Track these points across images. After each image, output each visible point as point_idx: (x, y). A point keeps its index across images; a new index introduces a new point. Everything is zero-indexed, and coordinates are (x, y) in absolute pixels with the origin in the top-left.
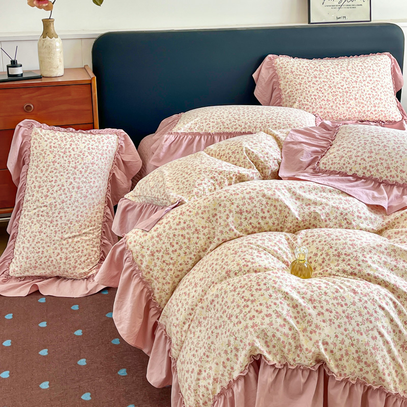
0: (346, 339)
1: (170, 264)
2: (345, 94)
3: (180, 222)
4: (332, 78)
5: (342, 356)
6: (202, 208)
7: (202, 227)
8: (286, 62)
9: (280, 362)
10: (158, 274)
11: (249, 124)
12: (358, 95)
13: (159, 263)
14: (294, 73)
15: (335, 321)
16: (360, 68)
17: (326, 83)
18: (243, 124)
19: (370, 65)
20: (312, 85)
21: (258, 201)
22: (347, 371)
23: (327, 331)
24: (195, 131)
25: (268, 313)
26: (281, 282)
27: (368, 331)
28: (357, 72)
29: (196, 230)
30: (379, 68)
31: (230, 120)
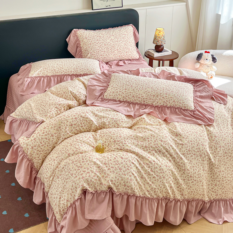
0: (120, 178)
1: (41, 151)
2: (112, 48)
3: (44, 132)
4: (106, 40)
5: (118, 185)
6: (54, 125)
7: (55, 133)
8: (83, 33)
9: (94, 191)
10: (36, 156)
11: (68, 70)
12: (118, 48)
13: (36, 151)
14: (87, 39)
15: (115, 171)
16: (119, 34)
17: (103, 43)
18: (65, 71)
19: (123, 32)
20: (96, 45)
21: (79, 119)
22: (121, 190)
23: (112, 175)
24: (41, 75)
25: (88, 171)
26: (92, 157)
27: (128, 173)
28: (117, 36)
29: (52, 135)
30: (128, 33)
31: (58, 68)
